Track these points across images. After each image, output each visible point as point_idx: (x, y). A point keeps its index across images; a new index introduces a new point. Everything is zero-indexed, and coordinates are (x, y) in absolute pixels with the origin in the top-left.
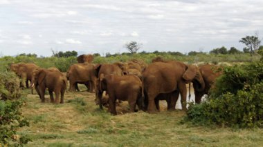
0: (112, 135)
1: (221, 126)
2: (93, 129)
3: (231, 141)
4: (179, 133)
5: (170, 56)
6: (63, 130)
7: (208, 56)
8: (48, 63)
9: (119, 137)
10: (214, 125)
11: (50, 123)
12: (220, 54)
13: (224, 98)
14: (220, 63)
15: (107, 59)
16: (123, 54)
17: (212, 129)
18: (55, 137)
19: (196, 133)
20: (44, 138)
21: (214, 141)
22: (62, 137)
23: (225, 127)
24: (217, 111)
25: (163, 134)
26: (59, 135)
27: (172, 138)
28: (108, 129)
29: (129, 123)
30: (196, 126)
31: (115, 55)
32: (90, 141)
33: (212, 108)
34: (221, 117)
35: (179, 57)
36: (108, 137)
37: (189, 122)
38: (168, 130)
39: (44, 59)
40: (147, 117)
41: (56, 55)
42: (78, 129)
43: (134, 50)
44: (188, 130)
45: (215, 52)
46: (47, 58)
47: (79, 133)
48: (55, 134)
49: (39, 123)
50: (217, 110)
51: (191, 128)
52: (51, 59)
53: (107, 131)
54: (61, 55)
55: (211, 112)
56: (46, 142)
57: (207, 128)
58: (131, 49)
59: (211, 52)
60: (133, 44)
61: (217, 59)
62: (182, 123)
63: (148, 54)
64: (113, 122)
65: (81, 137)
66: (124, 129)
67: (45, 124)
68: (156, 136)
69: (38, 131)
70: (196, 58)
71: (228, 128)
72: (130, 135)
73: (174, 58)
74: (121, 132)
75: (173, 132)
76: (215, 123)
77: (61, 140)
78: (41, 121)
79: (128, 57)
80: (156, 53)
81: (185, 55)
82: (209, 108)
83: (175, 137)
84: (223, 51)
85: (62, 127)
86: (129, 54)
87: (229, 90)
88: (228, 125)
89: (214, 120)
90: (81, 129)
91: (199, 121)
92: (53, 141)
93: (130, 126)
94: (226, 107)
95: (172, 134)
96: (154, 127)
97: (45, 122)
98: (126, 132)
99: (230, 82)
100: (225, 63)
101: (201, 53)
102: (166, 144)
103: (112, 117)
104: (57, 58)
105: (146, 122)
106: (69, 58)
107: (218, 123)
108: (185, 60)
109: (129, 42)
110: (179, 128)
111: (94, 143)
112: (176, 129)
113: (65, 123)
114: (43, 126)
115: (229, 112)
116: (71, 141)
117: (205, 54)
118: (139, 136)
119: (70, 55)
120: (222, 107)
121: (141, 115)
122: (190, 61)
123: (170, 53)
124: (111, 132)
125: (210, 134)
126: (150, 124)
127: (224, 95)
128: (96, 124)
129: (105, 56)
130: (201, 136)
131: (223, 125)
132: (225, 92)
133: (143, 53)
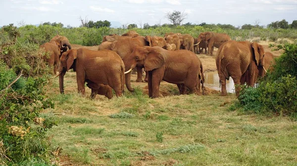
0: (150, 121)
1: (278, 114)
2: (127, 113)
3: (290, 132)
4: (229, 121)
5: (220, 30)
6: (93, 113)
7: (265, 30)
9: (157, 123)
10: (271, 113)
11: (77, 105)
12: (280, 29)
13: (284, 82)
14: (279, 40)
15: (144, 31)
16: (164, 26)
17: (268, 117)
18: (84, 121)
19: (249, 122)
20: (71, 121)
21: (270, 132)
22: (91, 122)
23: (284, 116)
24: (275, 97)
25: (210, 121)
26: (88, 118)
27: (220, 127)
28: (145, 114)
29: (169, 107)
30: (249, 114)
31: (155, 27)
32: (124, 127)
33: (269, 93)
34: (279, 103)
35: (230, 31)
36: (145, 123)
37: (241, 109)
38: (215, 117)
39: (71, 30)
40: (191, 101)
41: (85, 25)
42: (109, 113)
43: (177, 21)
44: (239, 117)
45: (274, 25)
46: (75, 28)
47: (111, 117)
48: (83, 117)
49: (66, 104)
50: (274, 95)
51: (244, 116)
52: (80, 30)
53: (143, 116)
54: (91, 25)
55: (267, 97)
56: (73, 126)
57: (262, 117)
58: (174, 20)
59: (270, 25)
60: (176, 15)
61: (276, 34)
62: (232, 109)
63: (193, 26)
64: (152, 107)
65: (114, 122)
66: (163, 114)
67: (72, 106)
68: (201, 124)
69: (64, 114)
70: (252, 32)
71: (286, 117)
72: (171, 121)
73: (225, 32)
74: (160, 118)
75: (221, 119)
76: (271, 111)
77: (90, 125)
78: (68, 102)
79: (169, 29)
80: (203, 25)
81: (237, 29)
82: (264, 92)
83: (224, 125)
84: (283, 25)
85: (91, 110)
86: (171, 26)
87: (289, 72)
88: (287, 113)
89: (271, 107)
90: (115, 112)
91: (253, 107)
92: (81, 126)
93: (171, 111)
94: (286, 92)
95: (221, 122)
96: (199, 113)
97: (72, 103)
98: (165, 118)
99: (291, 62)
100: (285, 39)
101: (258, 26)
102: (212, 133)
103: (150, 100)
104: (86, 29)
105: (190, 107)
106: (100, 29)
107: (275, 111)
108: (237, 35)
109: (172, 12)
110: (228, 116)
111: (129, 130)
112: (225, 116)
113: (95, 105)
114: (70, 108)
115: (289, 97)
116: (102, 127)
117: (261, 28)
118: (180, 123)
119: (101, 26)
120: (280, 92)
121: (183, 99)
122: (243, 36)
123: (219, 25)
124: (148, 117)
125: (266, 124)
126: (194, 110)
127: (283, 78)
128: (131, 107)
129: (143, 27)
130: (254, 125)
131: (281, 112)
132: (284, 74)
133: (188, 24)
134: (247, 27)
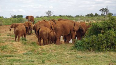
0: (39, 55)
1: (90, 51)
2: (30, 52)
3: (95, 58)
4: (71, 54)
5: (67, 18)
6: (16, 53)
7: (85, 17)
8: (9, 21)
9: (42, 56)
10: (87, 50)
11: (10, 50)
12: (90, 17)
13: (92, 38)
14: (90, 21)
15: (37, 19)
16: (45, 16)
17: (86, 52)
18: (12, 56)
19: (79, 54)
20: (7, 56)
21: (87, 58)
22: (15, 56)
23: (92, 51)
24: (89, 44)
25: (63, 54)
26: (14, 55)
27: (68, 57)
28: (37, 52)
29: (47, 49)
30: (79, 51)
31: (41, 17)
32: (29, 58)
33: (86, 42)
34: (90, 46)
35: (71, 18)
36: (37, 56)
37: (76, 49)
38: (65, 53)
40: (56, 47)
41: (13, 17)
42: (23, 53)
43: (50, 14)
44: (75, 52)
45: (88, 15)
46: (8, 18)
47: (24, 54)
48: (12, 55)
49: (5, 49)
50: (88, 43)
51: (77, 52)
52: (10, 19)
53: (37, 53)
54: (15, 17)
55: (86, 44)
56: (8, 58)
57: (84, 52)
58: (48, 14)
59: (86, 15)
60: (49, 12)
61: (89, 19)
62: (72, 49)
63: (56, 16)
64: (40, 49)
65: (25, 56)
66: (45, 52)
67: (8, 50)
68: (60, 56)
69: (4, 53)
70: (79, 18)
71: (94, 52)
72: (48, 55)
73: (69, 18)
74: (43, 54)
75: (68, 53)
76: (87, 49)
77: (15, 57)
78: (6, 49)
79: (47, 18)
80: (60, 16)
81: (74, 17)
82: (85, 42)
83: (69, 56)
84: (91, 15)
85: (15, 52)
86: (47, 17)
87: (94, 34)
88: (94, 50)
89: (87, 48)
90: (25, 52)
91: (80, 48)
92: (11, 58)
93: (48, 51)
94: (93, 42)
95: (68, 54)
96: (59, 51)
97: (7, 49)
98: (46, 54)
99: (94, 30)
100: (92, 21)
101: (82, 16)
102: (64, 59)
103: (39, 47)
104: (13, 18)
105: (55, 49)
106: (19, 18)
107: (89, 49)
108: (74, 19)
109: (47, 11)
110: (71, 52)
111: (31, 59)
112: (69, 52)
113: (17, 49)
114: (7, 51)
115: (94, 44)
116: (20, 58)
117: (83, 16)
118: (52, 56)
119: (19, 17)
120: (91, 42)
121: (53, 46)
122: (76, 20)
123: (66, 16)
124: (39, 54)
125: (85, 55)
126: (57, 50)
128: (32, 50)
129: (36, 17)
130: (81, 55)
131: (91, 50)
132: (92, 35)
133: (54, 16)
134: (77, 16)
